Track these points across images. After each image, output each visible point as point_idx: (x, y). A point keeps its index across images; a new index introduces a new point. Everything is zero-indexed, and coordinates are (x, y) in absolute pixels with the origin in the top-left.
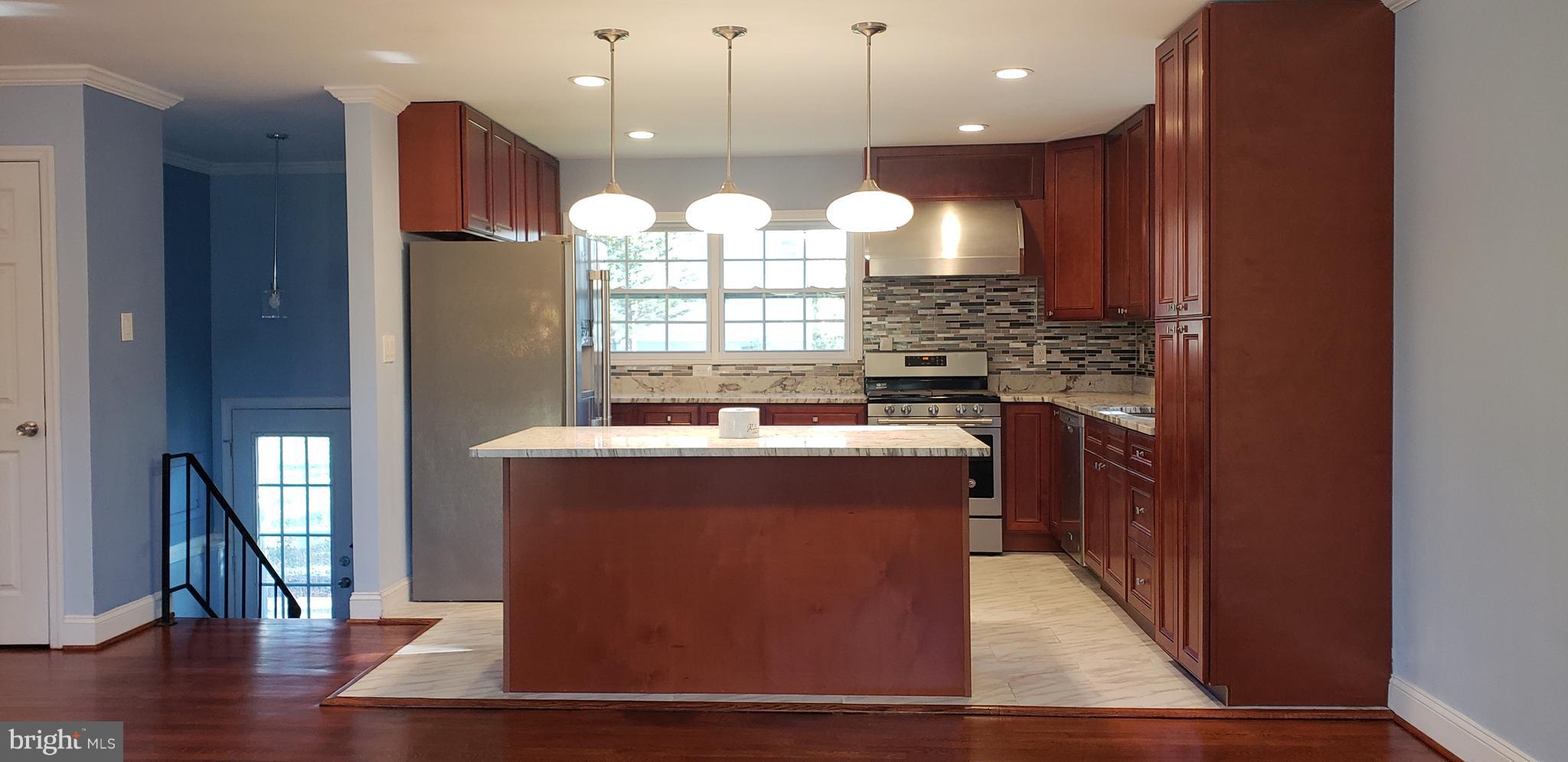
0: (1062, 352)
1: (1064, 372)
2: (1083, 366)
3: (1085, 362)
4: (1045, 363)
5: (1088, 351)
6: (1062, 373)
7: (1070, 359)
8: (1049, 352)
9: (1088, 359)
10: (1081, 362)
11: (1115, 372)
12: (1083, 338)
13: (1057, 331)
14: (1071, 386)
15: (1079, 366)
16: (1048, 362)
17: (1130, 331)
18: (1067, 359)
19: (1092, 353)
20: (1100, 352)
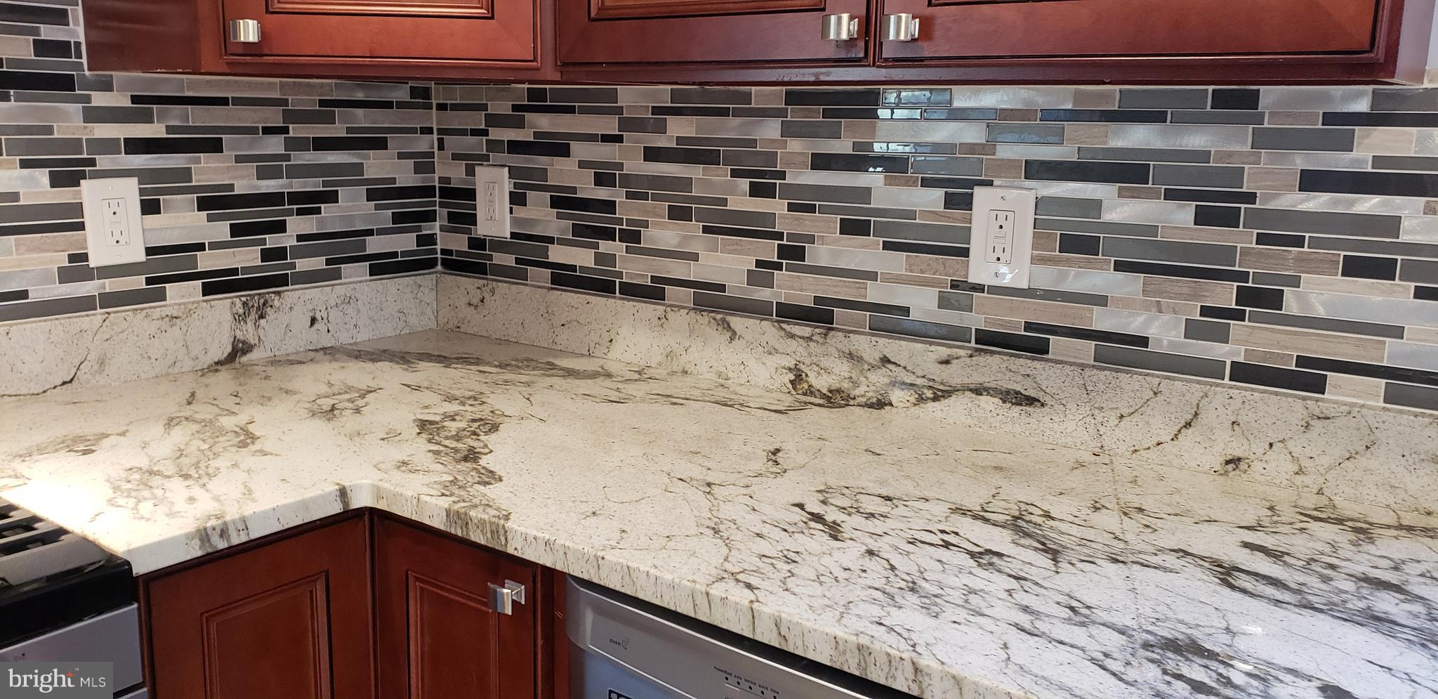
0: (203, 204)
1: (218, 284)
2: (279, 253)
3: (287, 240)
4: (142, 257)
5: (295, 197)
6: (208, 290)
7: (236, 230)
8: (150, 207)
9: (297, 225)
10: (272, 241)
11: (384, 266)
12: (274, 145)
13: (177, 116)
14: (252, 339)
15: (267, 255)
16: (150, 251)
17: (416, 118)
18: (222, 230)
19: (309, 202)
20: (332, 197)
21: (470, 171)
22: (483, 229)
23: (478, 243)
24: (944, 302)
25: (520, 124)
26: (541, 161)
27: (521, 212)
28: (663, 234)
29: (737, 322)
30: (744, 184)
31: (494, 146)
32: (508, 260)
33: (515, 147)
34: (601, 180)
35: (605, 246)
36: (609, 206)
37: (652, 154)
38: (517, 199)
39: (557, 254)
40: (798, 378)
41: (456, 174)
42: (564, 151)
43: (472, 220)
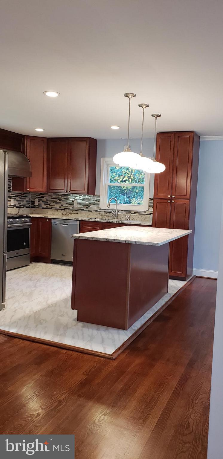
0: (17, 201)
4: (13, 204)
8: (14, 201)
9: (22, 203)
10: (20, 204)
12: (21, 197)
13: (16, 194)
14: (19, 212)
19: (22, 201)
20: (24, 201)
21: (34, 199)
22: (35, 204)
23: (35, 205)
24: (72, 208)
25: (39, 196)
26: (41, 199)
27: (39, 203)
28: (52, 204)
29: (58, 210)
30: (59, 200)
31: (37, 197)
32: (38, 207)
33: (39, 197)
34: (47, 200)
35: (47, 205)
36: (47, 202)
37: (51, 198)
38: (39, 202)
39: (42, 206)
40: (63, 214)
41: (33, 200)
42: (44, 198)
43: (34, 204)
